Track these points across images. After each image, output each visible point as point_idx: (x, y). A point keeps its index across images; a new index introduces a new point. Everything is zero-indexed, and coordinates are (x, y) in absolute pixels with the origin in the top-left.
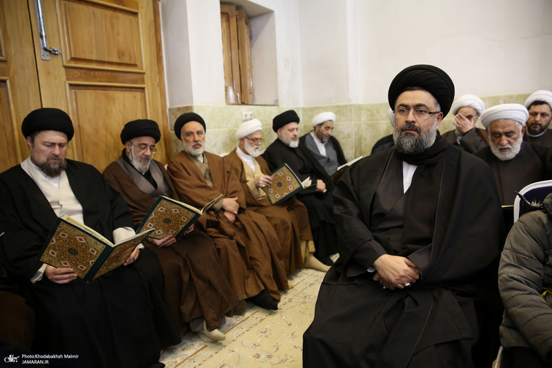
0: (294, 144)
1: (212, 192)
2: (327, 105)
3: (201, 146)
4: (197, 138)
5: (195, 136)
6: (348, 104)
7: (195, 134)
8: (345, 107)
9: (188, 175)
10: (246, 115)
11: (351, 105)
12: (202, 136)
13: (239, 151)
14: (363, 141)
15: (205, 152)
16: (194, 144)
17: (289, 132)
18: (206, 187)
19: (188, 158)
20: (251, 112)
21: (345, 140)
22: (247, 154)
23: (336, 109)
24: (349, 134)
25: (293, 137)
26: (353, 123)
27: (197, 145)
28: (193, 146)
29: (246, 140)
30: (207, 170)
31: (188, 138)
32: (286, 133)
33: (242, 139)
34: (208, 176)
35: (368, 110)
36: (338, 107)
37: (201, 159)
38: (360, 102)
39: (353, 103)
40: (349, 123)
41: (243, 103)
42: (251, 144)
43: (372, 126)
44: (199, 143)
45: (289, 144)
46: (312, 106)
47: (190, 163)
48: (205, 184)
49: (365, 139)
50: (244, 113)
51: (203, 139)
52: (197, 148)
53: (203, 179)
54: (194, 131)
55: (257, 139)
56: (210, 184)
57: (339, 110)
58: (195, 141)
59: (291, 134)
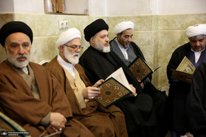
0: (107, 49)
1: (39, 105)
2: (129, 15)
3: (26, 58)
4: (22, 50)
5: (20, 49)
6: (149, 15)
7: (21, 47)
8: (147, 17)
9: (13, 88)
10: (62, 24)
11: (152, 16)
12: (28, 48)
13: (60, 59)
14: (159, 47)
15: (30, 63)
16: (18, 56)
17: (101, 39)
18: (33, 100)
19: (13, 70)
20: (67, 21)
21: (145, 47)
22: (67, 61)
23: (138, 19)
24: (149, 41)
25: (105, 43)
26: (153, 31)
27: (22, 58)
28: (18, 59)
29: (66, 48)
30: (32, 82)
31: (12, 50)
32: (99, 41)
33: (62, 47)
34: (34, 87)
35: (165, 21)
36: (139, 17)
37: (25, 71)
38: (158, 14)
39: (153, 14)
40: (148, 31)
41: (58, 12)
42: (71, 51)
43: (167, 34)
44: (25, 55)
45: (102, 50)
46: (116, 16)
47: (15, 75)
48: (31, 97)
49: (161, 46)
50: (61, 22)
51: (29, 51)
52: (22, 61)
53: (29, 91)
54: (20, 43)
55: (76, 46)
56: (36, 96)
57: (141, 20)
58: (20, 54)
59: (103, 41)
